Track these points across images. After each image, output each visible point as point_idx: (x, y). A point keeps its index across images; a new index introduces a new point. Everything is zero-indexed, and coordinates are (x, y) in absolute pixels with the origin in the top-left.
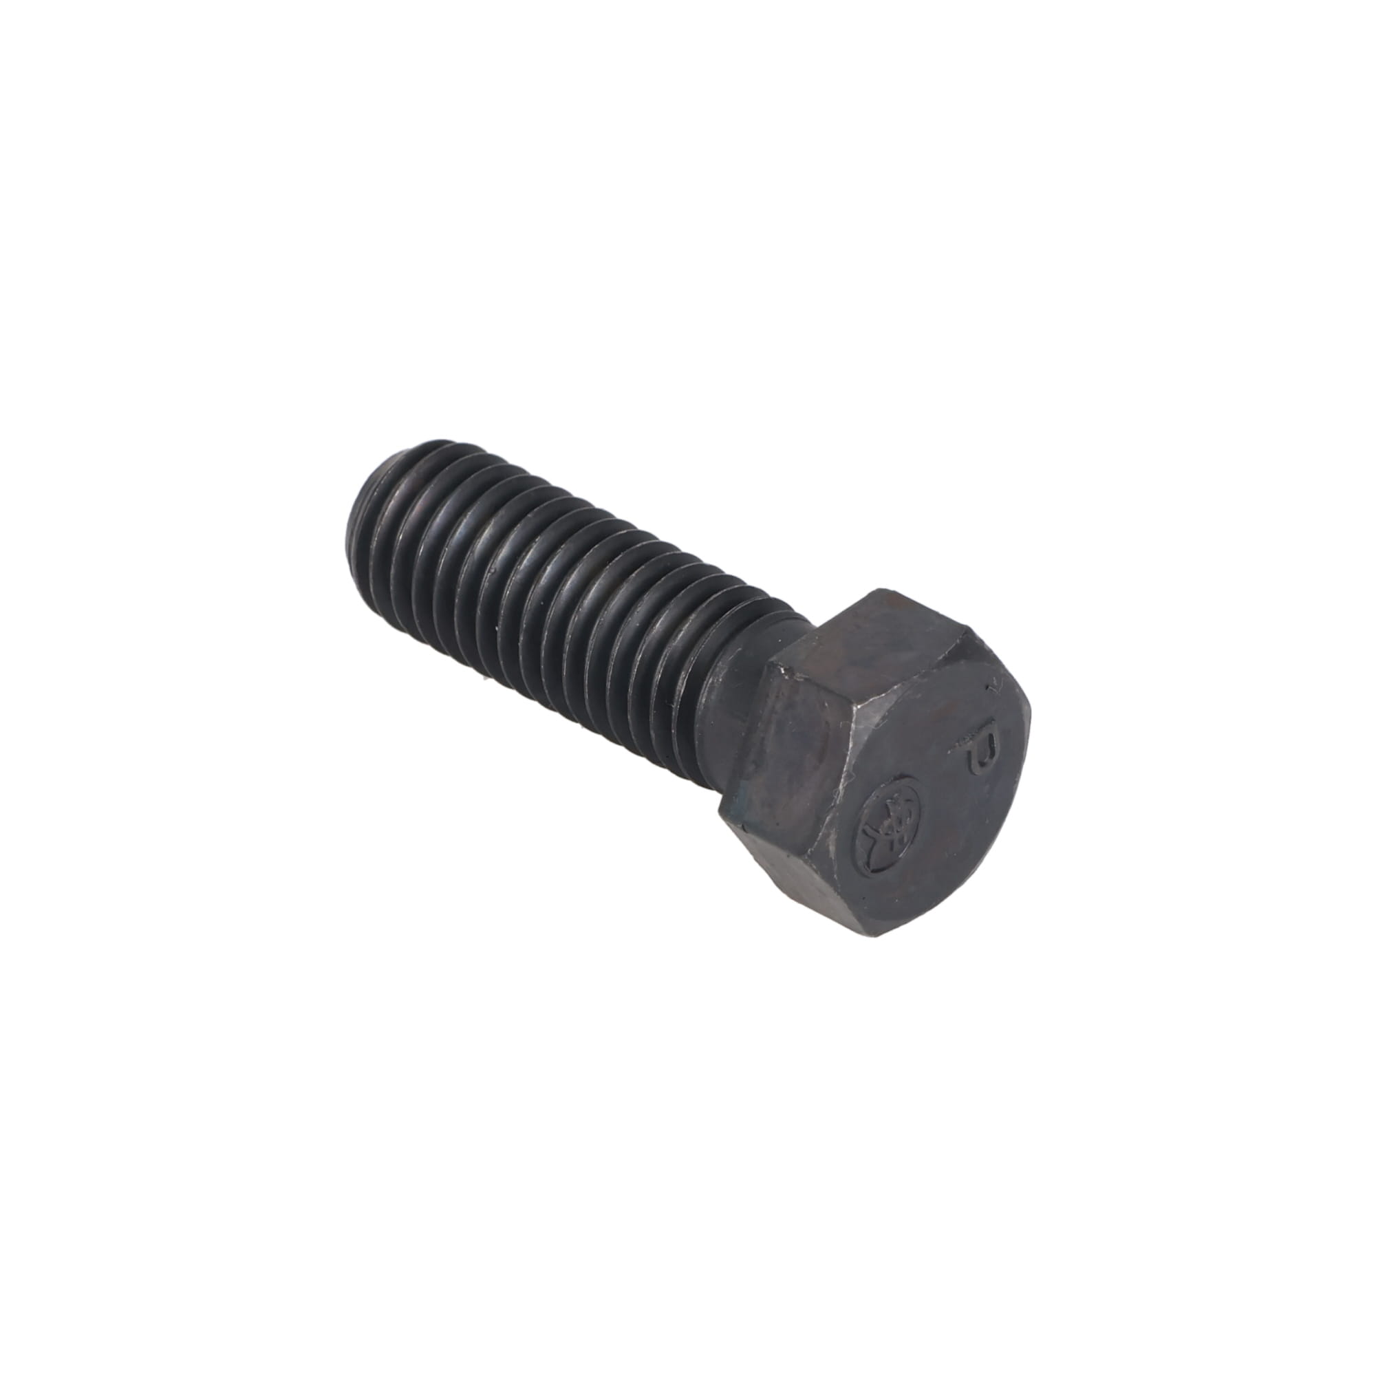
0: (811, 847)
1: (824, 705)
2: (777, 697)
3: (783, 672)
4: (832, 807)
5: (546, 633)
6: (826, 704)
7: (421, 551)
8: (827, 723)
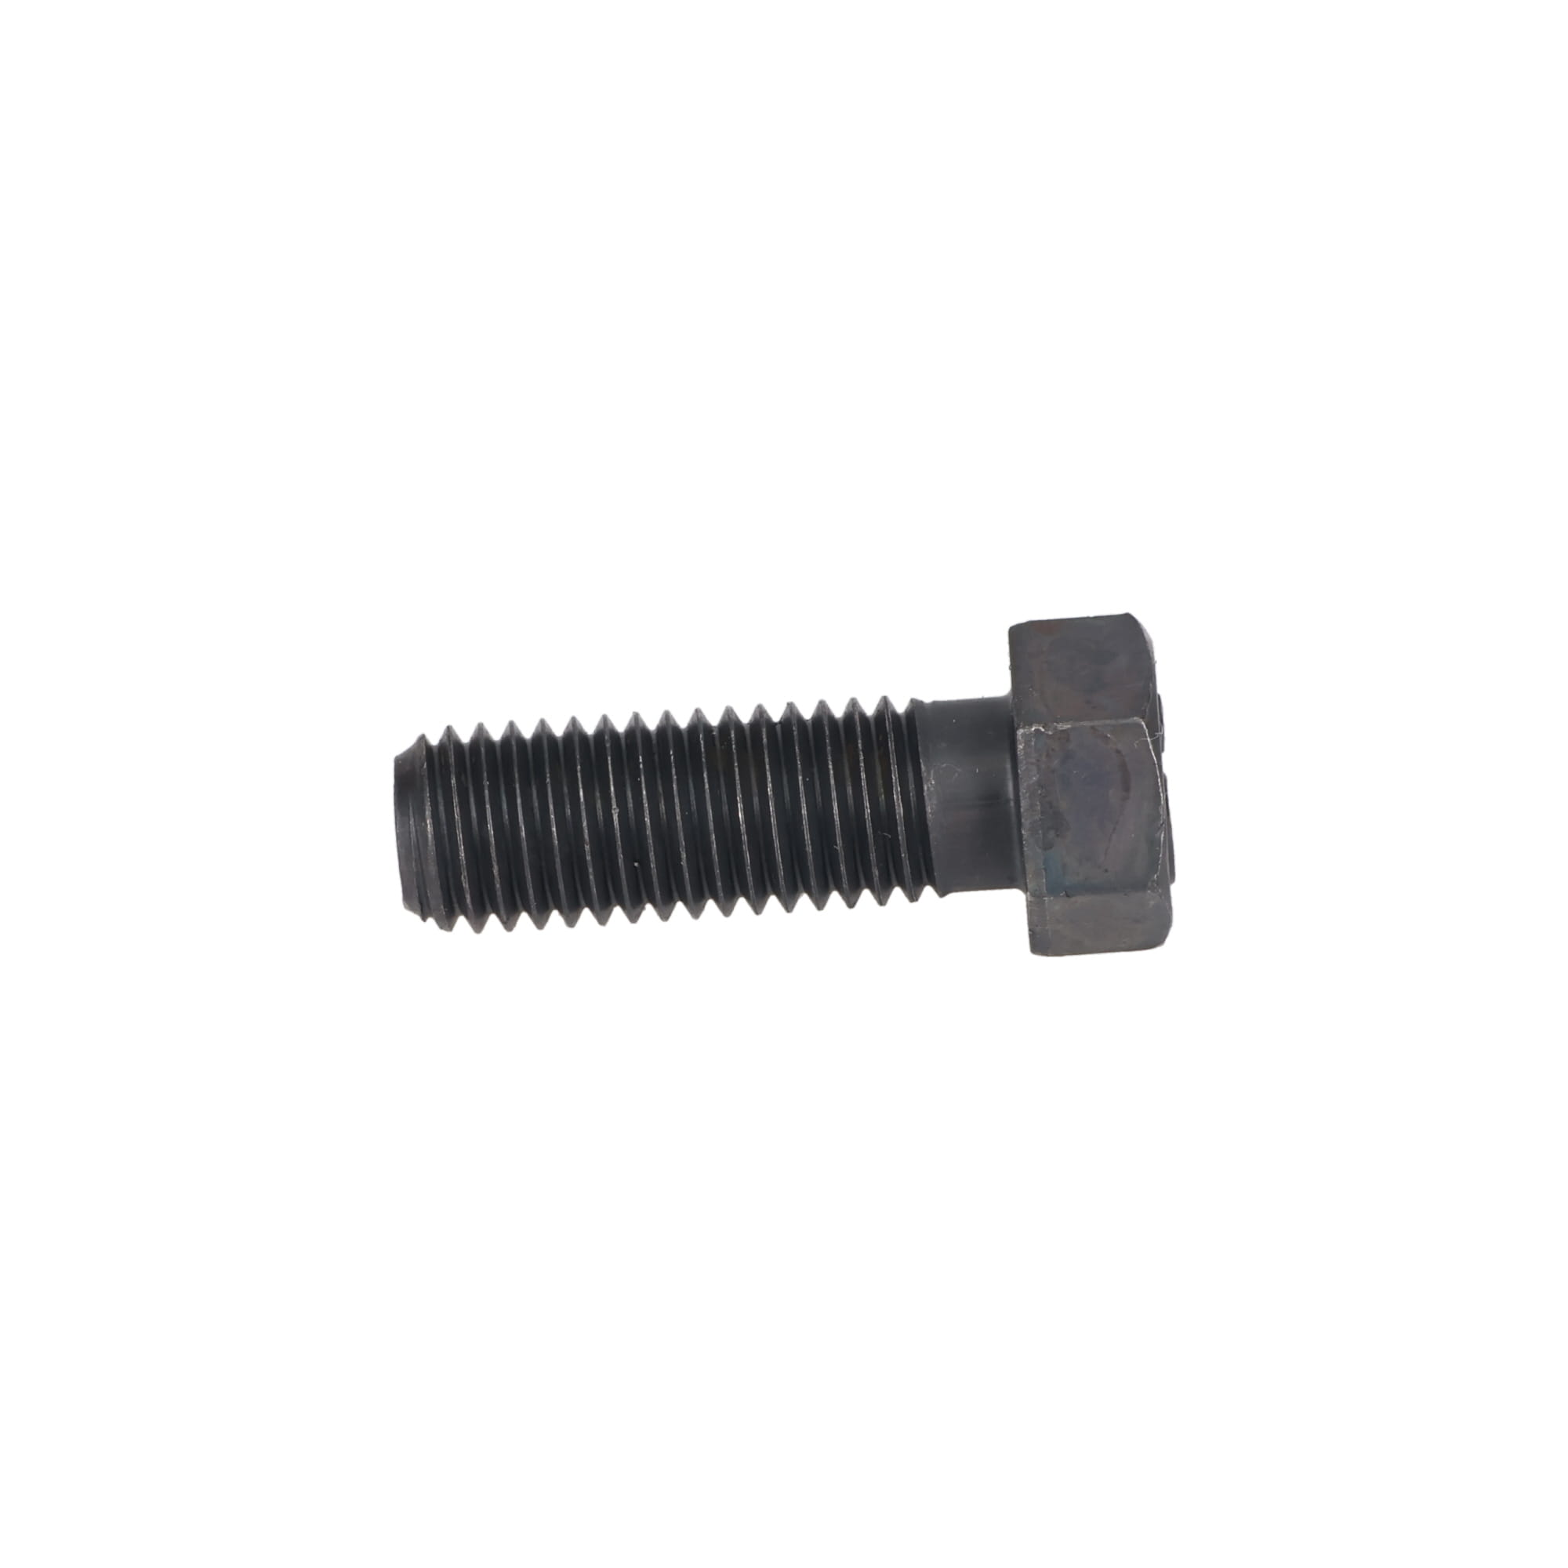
0: (1156, 873)
1: (1107, 737)
2: (1048, 755)
3: (1043, 730)
4: (1162, 825)
5: (714, 837)
6: (1109, 735)
7: (523, 834)
8: (1118, 752)
